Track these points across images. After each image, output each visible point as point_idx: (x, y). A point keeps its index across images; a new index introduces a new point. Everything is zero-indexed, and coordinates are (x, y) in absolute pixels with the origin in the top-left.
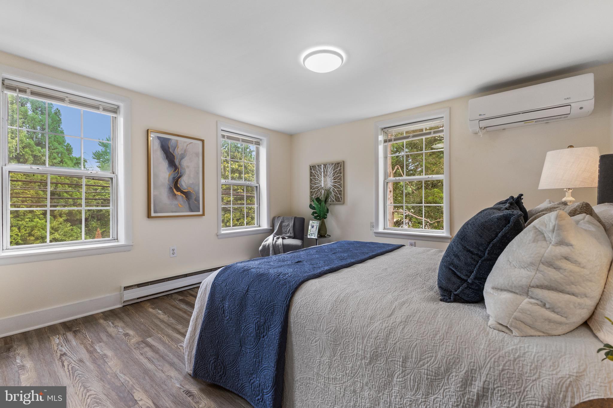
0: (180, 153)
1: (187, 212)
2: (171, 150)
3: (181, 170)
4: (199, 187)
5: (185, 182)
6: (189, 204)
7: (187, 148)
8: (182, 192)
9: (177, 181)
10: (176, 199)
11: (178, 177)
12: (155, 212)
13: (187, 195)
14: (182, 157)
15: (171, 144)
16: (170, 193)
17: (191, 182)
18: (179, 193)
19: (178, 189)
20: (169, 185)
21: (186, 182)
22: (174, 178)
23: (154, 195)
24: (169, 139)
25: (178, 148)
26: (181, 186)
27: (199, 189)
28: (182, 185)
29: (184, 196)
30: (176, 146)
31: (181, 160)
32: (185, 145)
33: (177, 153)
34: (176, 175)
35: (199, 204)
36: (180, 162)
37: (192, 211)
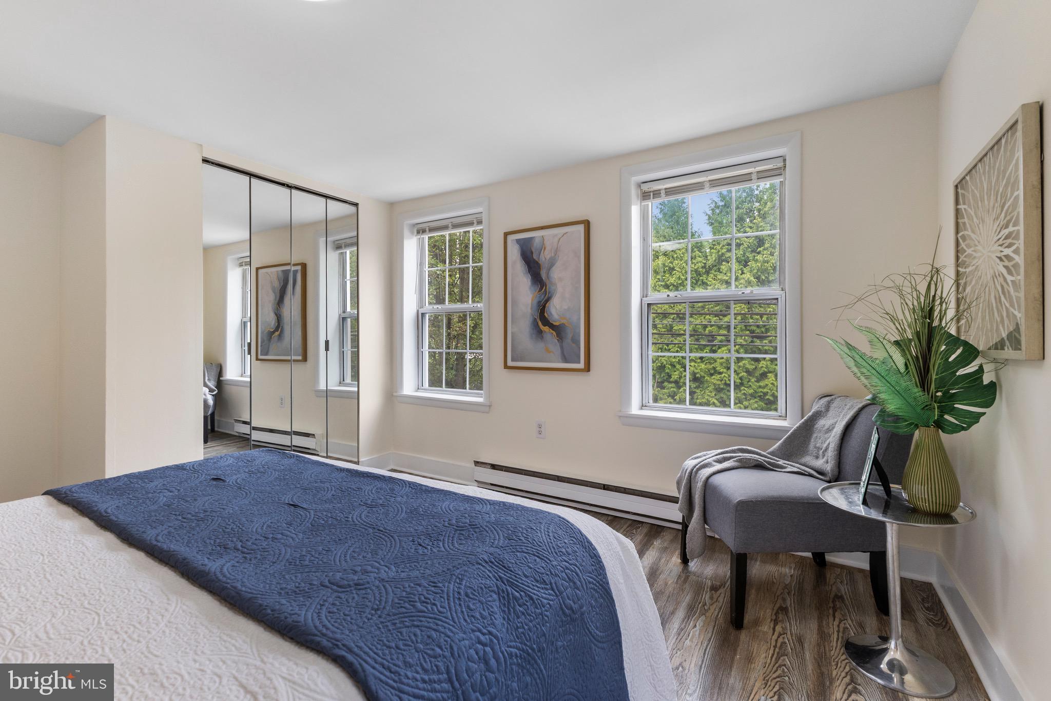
0: (548, 257)
1: (559, 362)
2: (535, 257)
3: (550, 288)
4: (579, 315)
5: (557, 309)
6: (562, 347)
7: (560, 244)
8: (552, 327)
9: (544, 307)
10: (542, 338)
11: (545, 301)
12: (513, 360)
13: (559, 330)
14: (552, 263)
15: (535, 245)
16: (533, 329)
17: (566, 307)
18: (546, 329)
19: (546, 322)
20: (532, 315)
21: (557, 307)
22: (539, 302)
23: (512, 333)
24: (531, 239)
25: (545, 249)
26: (548, 316)
27: (579, 319)
28: (551, 314)
29: (554, 333)
30: (543, 247)
31: (549, 270)
32: (556, 240)
33: (544, 259)
34: (543, 297)
35: (580, 348)
36: (548, 274)
37: (566, 360)
